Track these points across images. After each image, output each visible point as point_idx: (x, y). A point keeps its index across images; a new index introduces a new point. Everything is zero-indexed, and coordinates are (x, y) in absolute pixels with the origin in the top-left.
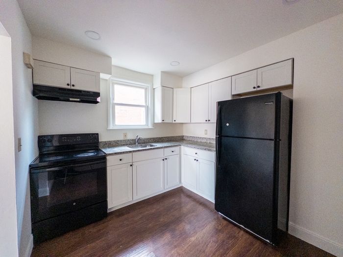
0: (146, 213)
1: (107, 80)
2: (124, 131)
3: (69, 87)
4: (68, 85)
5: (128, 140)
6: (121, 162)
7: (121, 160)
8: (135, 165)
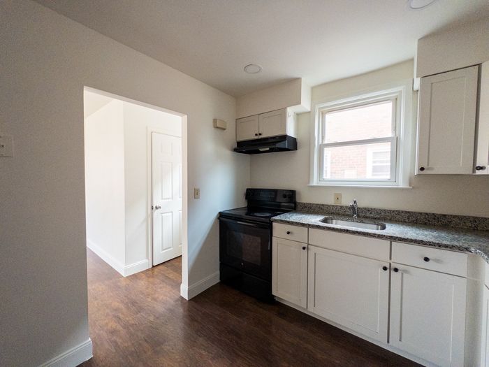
0: (310, 347)
1: (309, 112)
2: (337, 190)
3: (257, 137)
4: (256, 135)
5: (341, 207)
6: (289, 237)
7: (288, 233)
8: (313, 250)
